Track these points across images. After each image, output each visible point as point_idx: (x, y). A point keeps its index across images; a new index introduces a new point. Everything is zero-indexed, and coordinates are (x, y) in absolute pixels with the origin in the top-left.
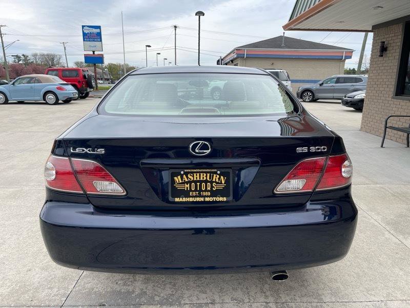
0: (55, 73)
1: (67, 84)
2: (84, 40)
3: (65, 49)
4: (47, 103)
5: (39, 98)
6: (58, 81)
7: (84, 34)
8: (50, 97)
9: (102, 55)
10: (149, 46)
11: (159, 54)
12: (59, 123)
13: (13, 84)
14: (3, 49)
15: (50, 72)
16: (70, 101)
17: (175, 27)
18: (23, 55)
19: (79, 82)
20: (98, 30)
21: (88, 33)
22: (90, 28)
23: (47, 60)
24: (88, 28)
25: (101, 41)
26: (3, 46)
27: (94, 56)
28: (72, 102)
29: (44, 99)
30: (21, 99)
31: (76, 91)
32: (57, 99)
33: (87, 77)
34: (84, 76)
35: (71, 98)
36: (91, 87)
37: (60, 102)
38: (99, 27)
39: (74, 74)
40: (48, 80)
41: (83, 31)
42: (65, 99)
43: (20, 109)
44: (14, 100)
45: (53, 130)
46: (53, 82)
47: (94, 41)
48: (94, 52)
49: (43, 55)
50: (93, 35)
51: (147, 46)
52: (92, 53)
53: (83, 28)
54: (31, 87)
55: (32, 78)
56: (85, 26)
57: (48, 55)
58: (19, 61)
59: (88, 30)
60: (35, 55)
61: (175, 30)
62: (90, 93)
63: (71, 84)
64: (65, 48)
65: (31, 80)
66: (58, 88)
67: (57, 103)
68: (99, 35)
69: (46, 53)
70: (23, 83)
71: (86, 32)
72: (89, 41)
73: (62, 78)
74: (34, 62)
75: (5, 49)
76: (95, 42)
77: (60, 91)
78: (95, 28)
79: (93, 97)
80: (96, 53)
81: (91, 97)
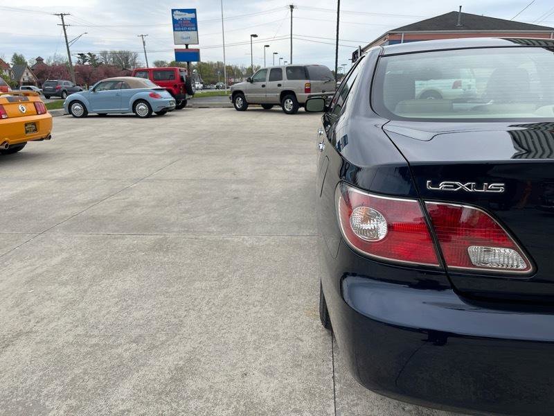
0: (144, 74)
1: (161, 89)
2: (174, 30)
3: (144, 45)
4: (137, 116)
5: (127, 109)
6: (151, 86)
7: (175, 21)
8: (142, 107)
9: (198, 50)
10: (255, 36)
11: (268, 46)
12: (165, 142)
13: (94, 90)
14: (67, 45)
15: (138, 74)
16: (166, 112)
17: (292, 7)
18: (89, 54)
19: (175, 86)
20: (192, 15)
21: (179, 20)
22: (181, 13)
23: (119, 60)
24: (179, 13)
25: (196, 30)
26: (67, 42)
27: (187, 51)
28: (168, 113)
29: (134, 110)
30: (103, 110)
31: (173, 99)
32: (150, 110)
33: (185, 80)
34: (182, 79)
35: (167, 108)
36: (191, 93)
37: (153, 114)
38: (194, 11)
39: (168, 75)
40: (137, 84)
41: (173, 17)
42: (159, 110)
43: (105, 124)
44: (95, 112)
45: (163, 152)
46: (144, 86)
47: (187, 30)
48: (187, 45)
49: (114, 53)
50: (185, 22)
51: (252, 36)
52: (184, 47)
53: (173, 13)
54: (117, 95)
55: (117, 82)
56: (175, 10)
57: (120, 53)
58: (84, 62)
59: (180, 15)
60: (104, 54)
61: (292, 11)
62: (188, 101)
63: (167, 90)
64: (144, 42)
65: (115, 85)
66: (151, 95)
67: (149, 116)
68: (194, 21)
69: (117, 50)
70: (106, 89)
71: (177, 18)
72: (181, 30)
73: (155, 81)
74: (104, 63)
75: (69, 45)
76: (189, 32)
77: (152, 98)
78: (189, 13)
79: (191, 107)
80: (190, 47)
81: (189, 107)
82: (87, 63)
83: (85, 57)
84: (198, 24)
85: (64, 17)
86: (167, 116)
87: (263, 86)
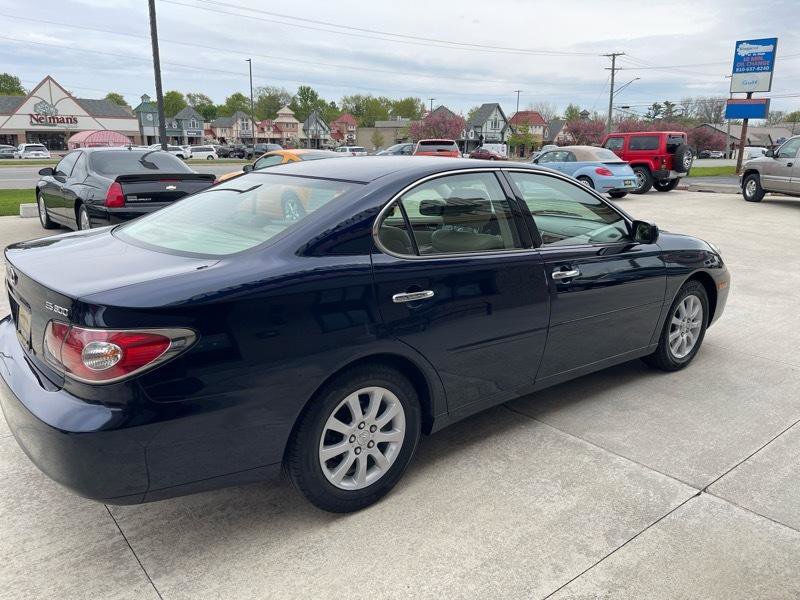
2: (734, 71)
7: (738, 59)
9: (768, 100)
13: (536, 161)
14: (612, 95)
18: (666, 102)
20: (769, 48)
21: (746, 56)
22: (751, 46)
24: (748, 46)
25: (771, 70)
26: (611, 91)
27: (748, 102)
35: (628, 190)
36: (682, 170)
38: (773, 42)
41: (736, 52)
47: (755, 71)
48: (749, 94)
50: (755, 59)
52: (745, 96)
53: (737, 47)
56: (741, 42)
58: (656, 114)
59: (748, 49)
60: (686, 102)
62: (680, 181)
63: (630, 164)
66: (598, 171)
68: (770, 58)
71: (742, 53)
72: (745, 72)
74: (683, 115)
76: (758, 74)
77: (600, 176)
78: (764, 45)
79: (685, 189)
80: (754, 96)
81: (680, 189)
82: (659, 117)
83: (660, 107)
84: (776, 62)
85: (617, 57)
86: (626, 199)
87: (790, 165)
